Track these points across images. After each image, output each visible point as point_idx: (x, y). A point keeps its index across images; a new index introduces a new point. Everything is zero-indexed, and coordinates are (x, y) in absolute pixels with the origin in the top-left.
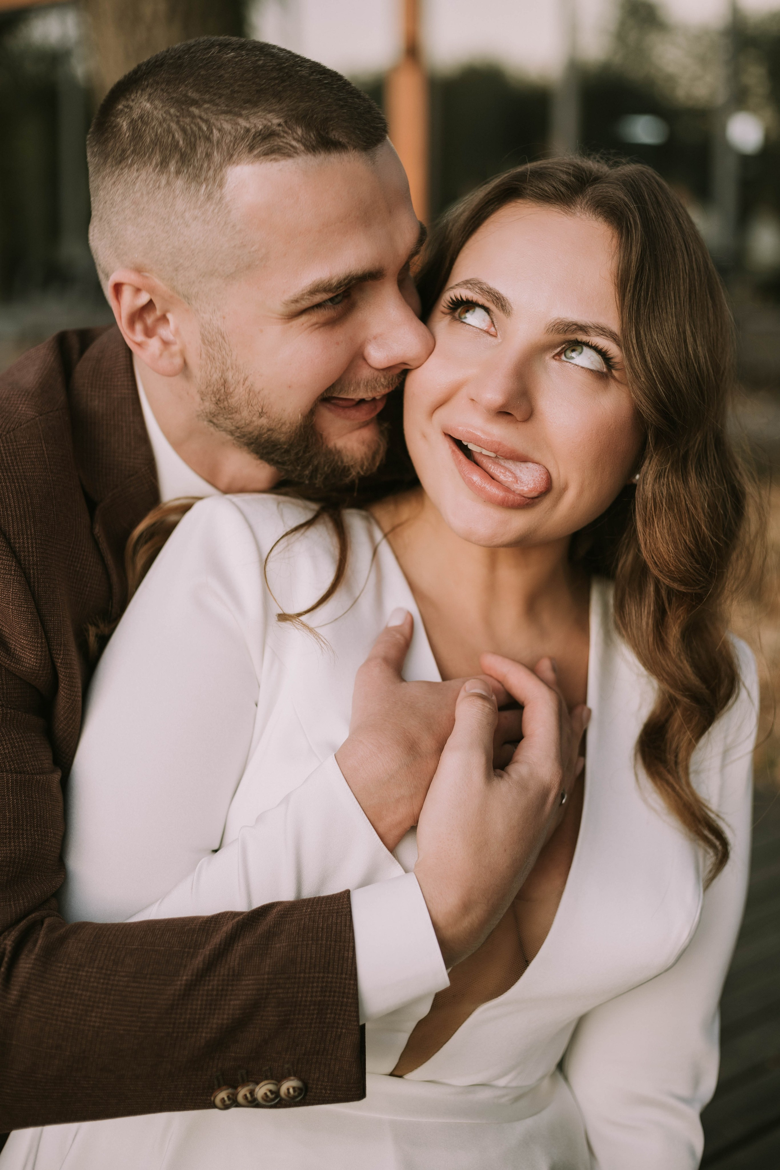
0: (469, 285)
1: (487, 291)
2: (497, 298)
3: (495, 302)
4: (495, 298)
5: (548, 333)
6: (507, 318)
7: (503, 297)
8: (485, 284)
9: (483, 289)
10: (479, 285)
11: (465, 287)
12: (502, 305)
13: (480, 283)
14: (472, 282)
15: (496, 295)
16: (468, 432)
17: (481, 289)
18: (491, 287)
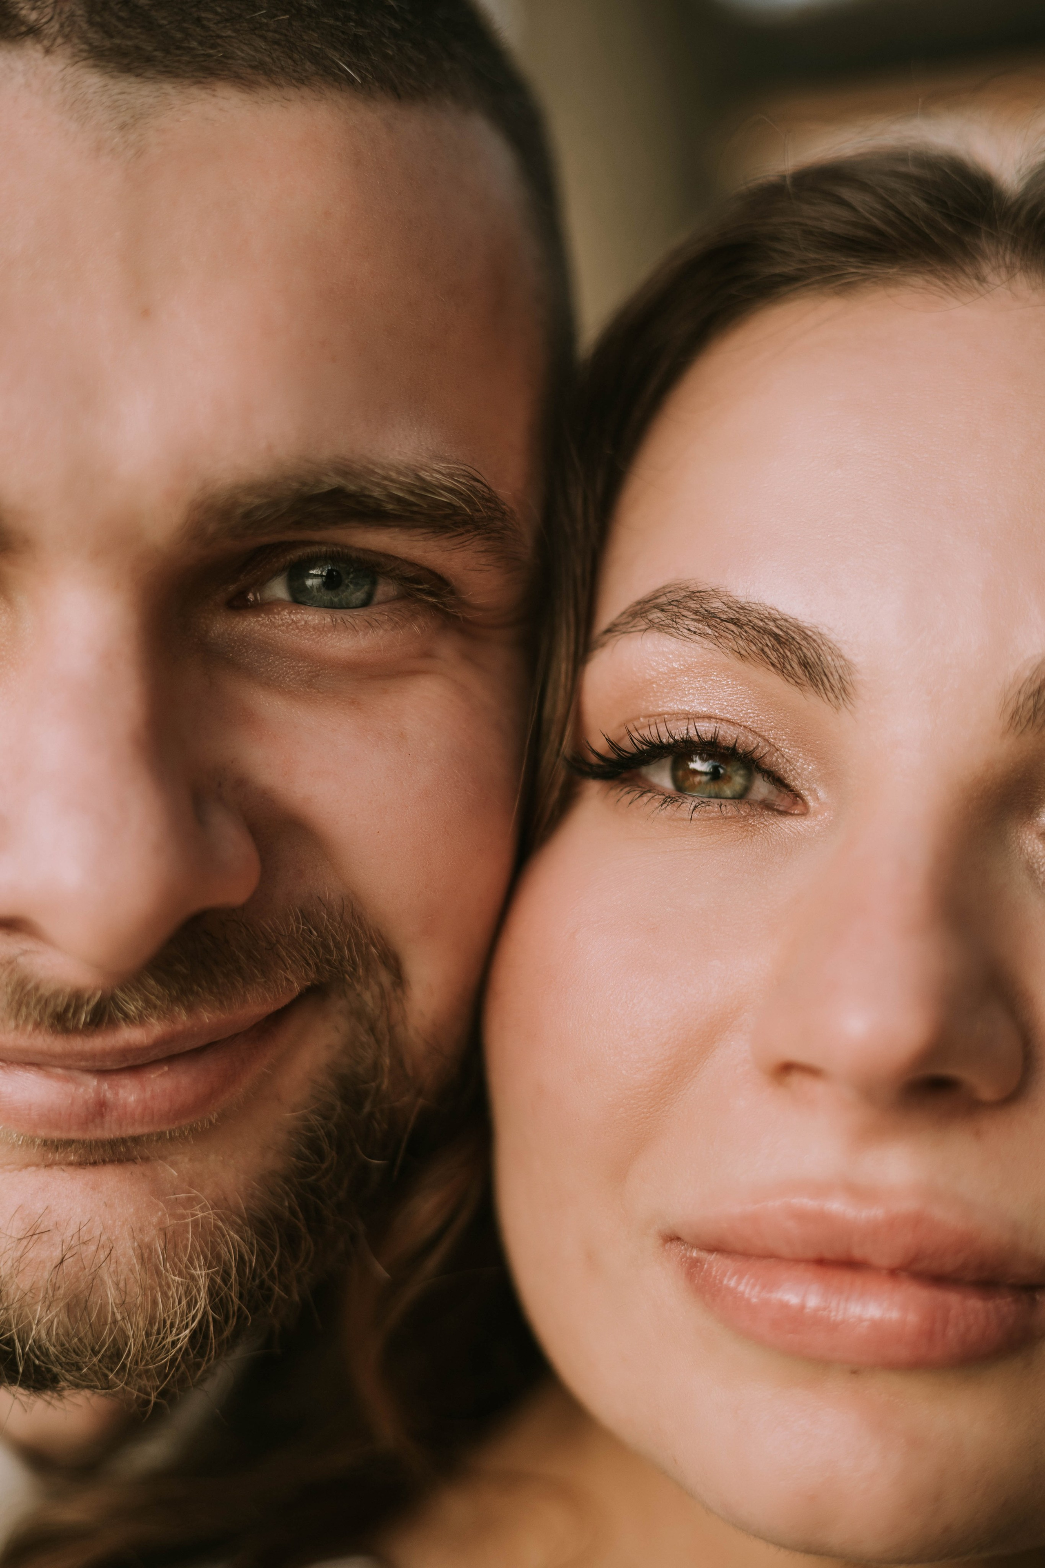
0: (656, 615)
1: (731, 621)
2: (776, 637)
3: (773, 656)
4: (767, 640)
5: (1019, 729)
6: (837, 709)
7: (798, 627)
8: (716, 594)
9: (714, 616)
10: (693, 605)
11: (643, 625)
12: (805, 664)
13: (693, 595)
14: (663, 600)
15: (771, 626)
16: (801, 1216)
17: (708, 617)
18: (743, 600)
